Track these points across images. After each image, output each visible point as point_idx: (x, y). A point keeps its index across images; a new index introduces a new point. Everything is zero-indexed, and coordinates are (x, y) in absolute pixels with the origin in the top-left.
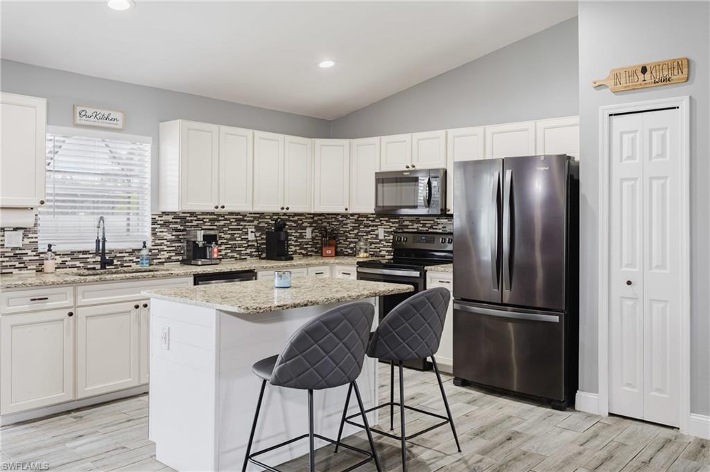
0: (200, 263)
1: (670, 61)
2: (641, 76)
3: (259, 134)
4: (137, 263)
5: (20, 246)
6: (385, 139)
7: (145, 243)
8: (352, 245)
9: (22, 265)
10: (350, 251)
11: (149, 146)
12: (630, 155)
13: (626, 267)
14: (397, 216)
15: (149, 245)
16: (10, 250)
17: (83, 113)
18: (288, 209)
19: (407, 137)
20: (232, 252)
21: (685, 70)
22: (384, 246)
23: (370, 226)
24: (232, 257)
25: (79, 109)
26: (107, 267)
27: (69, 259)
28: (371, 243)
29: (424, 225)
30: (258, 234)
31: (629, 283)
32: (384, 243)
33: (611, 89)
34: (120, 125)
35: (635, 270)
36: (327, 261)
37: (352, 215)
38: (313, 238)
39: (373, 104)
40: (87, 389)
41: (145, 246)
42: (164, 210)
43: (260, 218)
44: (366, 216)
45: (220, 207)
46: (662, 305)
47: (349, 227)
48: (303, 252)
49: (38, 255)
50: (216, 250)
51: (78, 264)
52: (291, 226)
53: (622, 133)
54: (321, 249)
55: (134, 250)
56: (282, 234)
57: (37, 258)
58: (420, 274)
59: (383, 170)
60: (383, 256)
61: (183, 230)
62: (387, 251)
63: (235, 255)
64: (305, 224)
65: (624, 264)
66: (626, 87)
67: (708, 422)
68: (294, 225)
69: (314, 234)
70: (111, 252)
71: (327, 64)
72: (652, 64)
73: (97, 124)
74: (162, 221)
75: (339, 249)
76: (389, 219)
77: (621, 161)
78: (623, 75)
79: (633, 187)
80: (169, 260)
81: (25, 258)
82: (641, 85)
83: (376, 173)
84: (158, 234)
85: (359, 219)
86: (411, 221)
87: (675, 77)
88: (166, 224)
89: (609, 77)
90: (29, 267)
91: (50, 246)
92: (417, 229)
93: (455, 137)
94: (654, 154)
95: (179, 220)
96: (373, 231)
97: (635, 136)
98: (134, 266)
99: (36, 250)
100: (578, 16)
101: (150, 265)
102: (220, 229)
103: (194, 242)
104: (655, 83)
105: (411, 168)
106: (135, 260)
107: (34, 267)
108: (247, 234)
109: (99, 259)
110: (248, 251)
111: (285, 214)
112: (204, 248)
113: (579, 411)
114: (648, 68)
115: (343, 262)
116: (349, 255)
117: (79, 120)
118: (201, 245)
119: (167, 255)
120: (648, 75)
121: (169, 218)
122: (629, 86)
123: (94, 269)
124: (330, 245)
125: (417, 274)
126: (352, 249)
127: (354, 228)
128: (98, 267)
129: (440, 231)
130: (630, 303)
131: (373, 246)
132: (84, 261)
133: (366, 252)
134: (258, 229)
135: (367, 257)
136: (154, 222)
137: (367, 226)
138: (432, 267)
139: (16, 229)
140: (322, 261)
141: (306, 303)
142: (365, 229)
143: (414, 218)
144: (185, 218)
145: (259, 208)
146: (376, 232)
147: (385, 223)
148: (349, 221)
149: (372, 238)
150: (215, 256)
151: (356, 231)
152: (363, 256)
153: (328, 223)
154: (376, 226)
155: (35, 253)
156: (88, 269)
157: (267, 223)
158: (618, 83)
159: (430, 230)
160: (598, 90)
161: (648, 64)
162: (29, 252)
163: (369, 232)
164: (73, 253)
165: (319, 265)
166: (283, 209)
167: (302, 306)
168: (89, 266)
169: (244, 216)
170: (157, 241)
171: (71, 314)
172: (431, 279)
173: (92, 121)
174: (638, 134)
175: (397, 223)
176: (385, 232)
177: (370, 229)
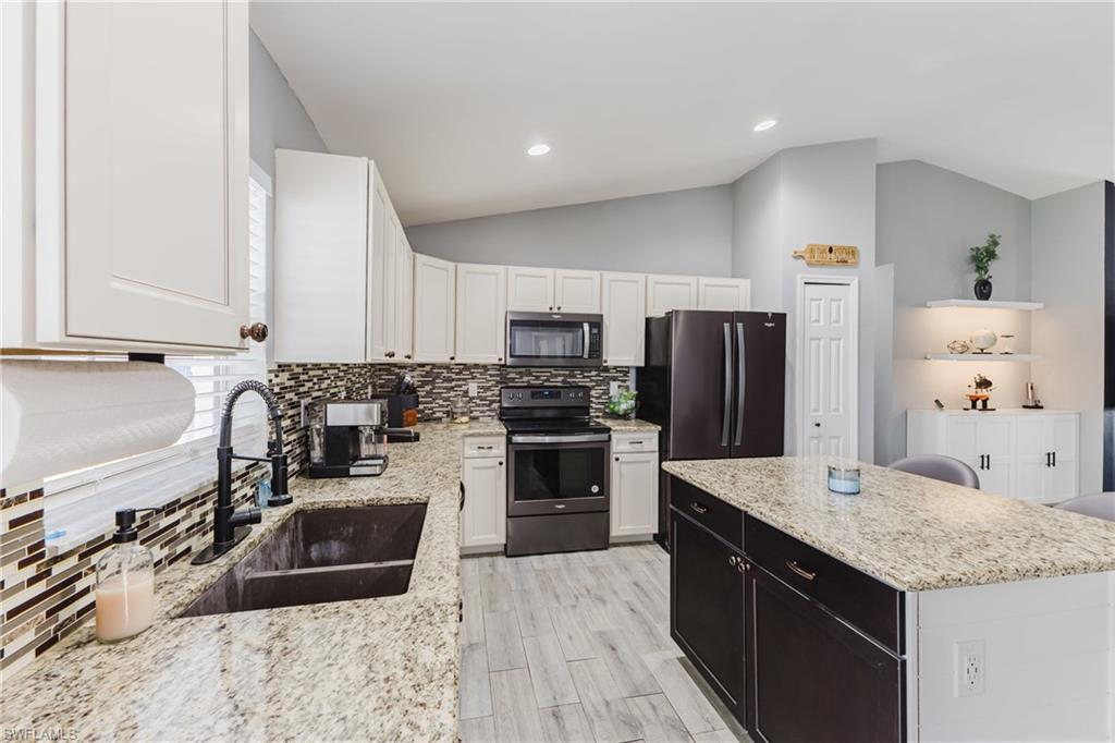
1: (848, 247)
2: (829, 255)
6: (514, 270)
12: (816, 318)
13: (812, 412)
19: (547, 272)
21: (856, 257)
22: (478, 405)
23: (453, 380)
29: (537, 378)
31: (818, 425)
32: (478, 402)
33: (807, 261)
35: (820, 414)
37: (421, 365)
44: (446, 367)
53: (811, 300)
72: (837, 246)
76: (485, 370)
77: (810, 322)
78: (816, 251)
79: (818, 345)
82: (828, 262)
83: (509, 312)
87: (850, 261)
89: (806, 250)
92: (528, 382)
93: (611, 281)
94: (833, 319)
96: (459, 386)
97: (820, 304)
104: (837, 262)
114: (833, 249)
120: (833, 255)
122: (819, 261)
125: (605, 437)
129: (559, 384)
130: (816, 441)
137: (450, 380)
142: (445, 384)
143: (523, 370)
146: (464, 388)
147: (478, 375)
149: (457, 396)
151: (428, 388)
154: (464, 380)
158: (812, 257)
159: (546, 384)
160: (797, 260)
161: (833, 246)
163: (452, 388)
172: (618, 440)
174: (822, 301)
175: (497, 375)
176: (479, 387)
177: (454, 384)
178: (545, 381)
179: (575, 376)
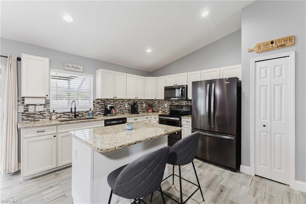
0: (108, 115)
1: (285, 38)
2: (271, 45)
3: (128, 74)
4: (88, 115)
5: (43, 111)
6: (167, 76)
7: (90, 109)
8: (157, 109)
9: (44, 117)
10: (156, 111)
11: (92, 77)
12: (265, 76)
13: (262, 119)
14: (171, 100)
15: (92, 109)
16: (38, 112)
17: (68, 66)
18: (137, 98)
19: (174, 75)
20: (120, 111)
21: (293, 41)
22: (167, 109)
24: (120, 113)
25: (66, 64)
26: (77, 117)
27: (63, 115)
28: (163, 108)
29: (179, 103)
30: (129, 106)
31: (264, 126)
33: (256, 52)
34: (82, 70)
35: (267, 121)
36: (149, 114)
37: (157, 100)
38: (146, 107)
39: (164, 67)
40: (62, 163)
41: (90, 110)
42: (98, 98)
43: (129, 101)
44: (161, 100)
45: (115, 97)
46: (280, 135)
47: (156, 103)
48: (143, 111)
49: (50, 113)
50: (114, 111)
51: (66, 116)
52: (139, 103)
53: (260, 68)
54: (148, 110)
55: (87, 111)
56: (136, 106)
57: (50, 115)
58: (180, 119)
59: (167, 86)
60: (167, 112)
61: (104, 105)
62: (168, 111)
63: (121, 112)
64: (143, 103)
65: (261, 118)
66: (263, 50)
67: (305, 185)
68: (140, 103)
69: (146, 106)
70: (78, 112)
71: (149, 51)
72: (276, 40)
73: (73, 70)
74: (97, 102)
75: (153, 110)
76: (169, 101)
77: (260, 79)
78: (262, 46)
79: (266, 89)
80: (99, 114)
81: (45, 115)
82: (270, 48)
83: (165, 87)
84: (95, 106)
85: (159, 101)
86: (175, 102)
87: (288, 44)
88: (98, 103)
89: (255, 47)
90: (46, 118)
91: (54, 111)
92: (177, 104)
93: (190, 74)
94: (276, 75)
95: (103, 102)
96: (163, 105)
97: (267, 69)
98: (87, 117)
99: (49, 112)
100: (241, 29)
101: (93, 116)
102: (116, 104)
103: (107, 109)
104: (277, 47)
105: (176, 85)
106: (87, 114)
107: (49, 118)
108: (125, 106)
109: (73, 114)
110: (126, 111)
111: (137, 100)
112: (110, 110)
113: (242, 173)
114: (274, 42)
115: (154, 114)
116: (156, 112)
117: (66, 68)
118: (109, 109)
119: (98, 113)
120: (274, 45)
121: (100, 101)
122: (265, 50)
123: (72, 118)
124: (150, 109)
125: (178, 119)
126: (157, 110)
127: (158, 104)
128: (73, 117)
129: (185, 105)
130: (265, 133)
131: (163, 109)
132: (69, 115)
133: (161, 111)
134: (129, 104)
135: (162, 113)
136: (94, 102)
137: (162, 103)
138: (184, 117)
139: (41, 105)
140: (148, 114)
141: (135, 142)
142: (161, 104)
143: (176, 101)
144: (105, 101)
145: (128, 98)
147: (167, 102)
148: (156, 102)
149: (163, 107)
150: (114, 113)
151: (158, 105)
152: (160, 113)
153: (150, 102)
154: (165, 103)
155: (49, 113)
156: (70, 118)
157: (131, 102)
158: (260, 49)
160: (250, 52)
161: (274, 40)
162: (47, 113)
164: (64, 113)
165: (147, 115)
166: (136, 98)
167: (133, 144)
168: (70, 117)
169: (124, 100)
170: (95, 108)
171: (55, 136)
172: (183, 121)
173: (71, 69)
174: (268, 68)
175: (171, 102)
176: (167, 105)
177: (163, 104)
178: (181, 104)
179: (188, 103)
